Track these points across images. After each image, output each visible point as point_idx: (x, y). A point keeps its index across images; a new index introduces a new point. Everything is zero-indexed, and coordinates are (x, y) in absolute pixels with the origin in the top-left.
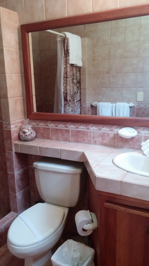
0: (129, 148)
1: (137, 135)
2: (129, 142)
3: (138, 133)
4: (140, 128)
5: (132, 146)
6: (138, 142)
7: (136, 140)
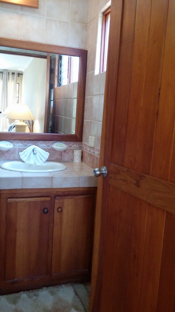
0: (5, 160)
1: (13, 148)
2: (5, 154)
3: (14, 145)
4: (15, 141)
5: (7, 158)
6: (13, 153)
7: (12, 152)
